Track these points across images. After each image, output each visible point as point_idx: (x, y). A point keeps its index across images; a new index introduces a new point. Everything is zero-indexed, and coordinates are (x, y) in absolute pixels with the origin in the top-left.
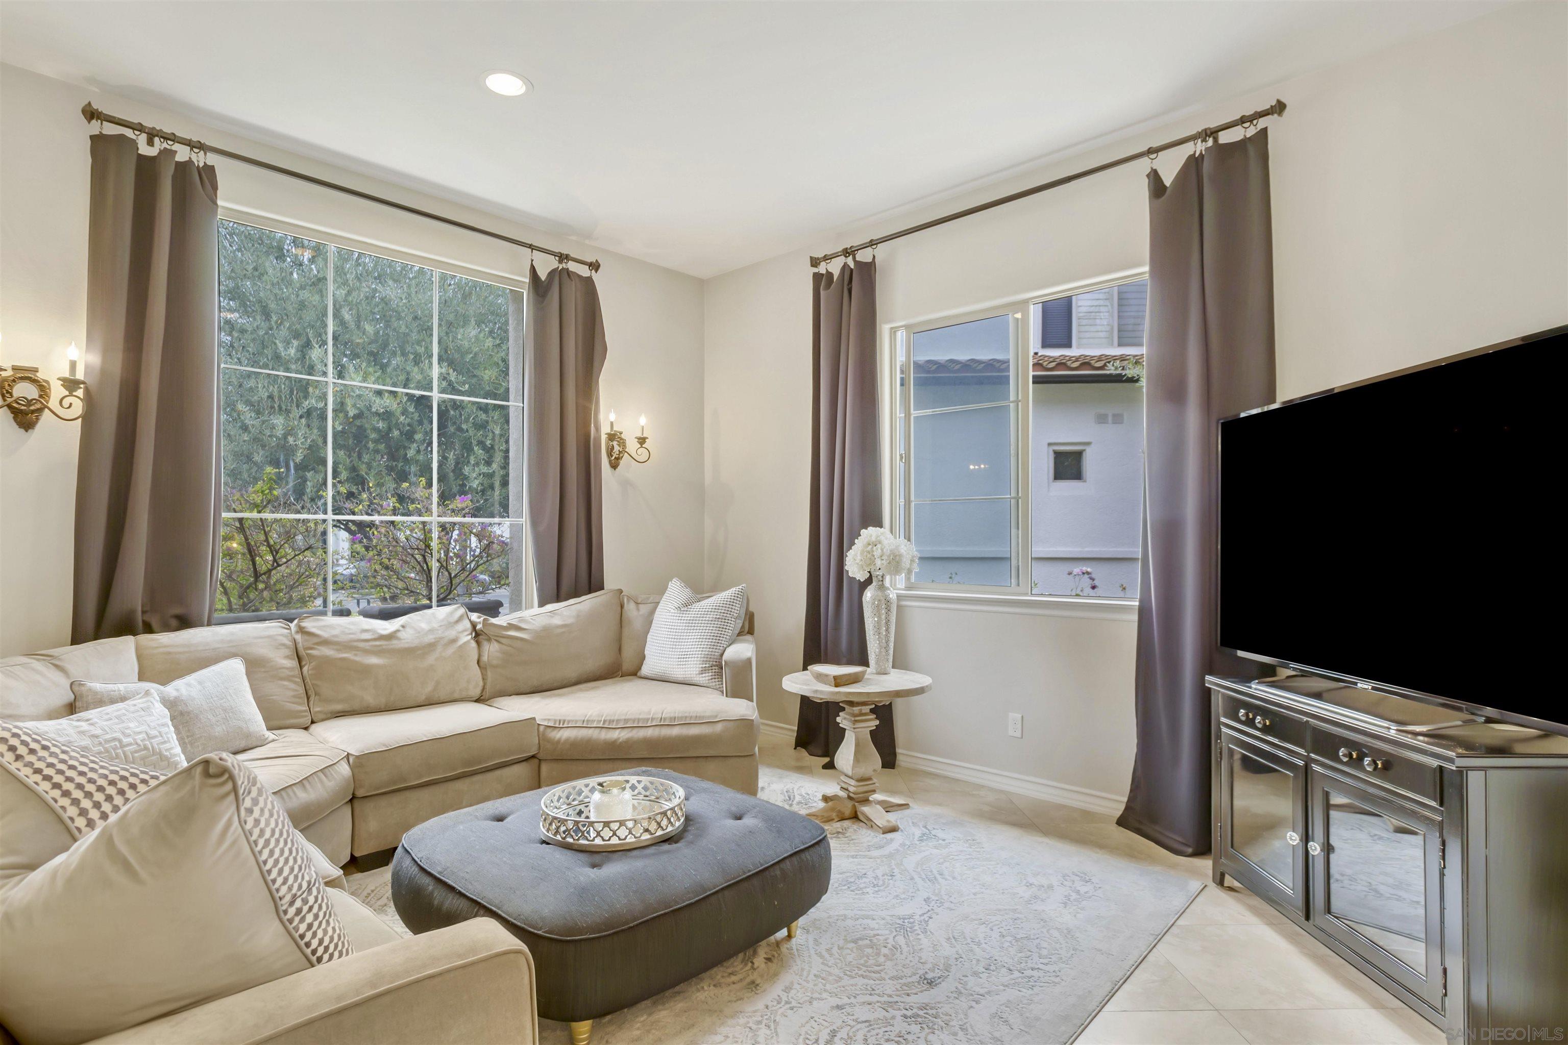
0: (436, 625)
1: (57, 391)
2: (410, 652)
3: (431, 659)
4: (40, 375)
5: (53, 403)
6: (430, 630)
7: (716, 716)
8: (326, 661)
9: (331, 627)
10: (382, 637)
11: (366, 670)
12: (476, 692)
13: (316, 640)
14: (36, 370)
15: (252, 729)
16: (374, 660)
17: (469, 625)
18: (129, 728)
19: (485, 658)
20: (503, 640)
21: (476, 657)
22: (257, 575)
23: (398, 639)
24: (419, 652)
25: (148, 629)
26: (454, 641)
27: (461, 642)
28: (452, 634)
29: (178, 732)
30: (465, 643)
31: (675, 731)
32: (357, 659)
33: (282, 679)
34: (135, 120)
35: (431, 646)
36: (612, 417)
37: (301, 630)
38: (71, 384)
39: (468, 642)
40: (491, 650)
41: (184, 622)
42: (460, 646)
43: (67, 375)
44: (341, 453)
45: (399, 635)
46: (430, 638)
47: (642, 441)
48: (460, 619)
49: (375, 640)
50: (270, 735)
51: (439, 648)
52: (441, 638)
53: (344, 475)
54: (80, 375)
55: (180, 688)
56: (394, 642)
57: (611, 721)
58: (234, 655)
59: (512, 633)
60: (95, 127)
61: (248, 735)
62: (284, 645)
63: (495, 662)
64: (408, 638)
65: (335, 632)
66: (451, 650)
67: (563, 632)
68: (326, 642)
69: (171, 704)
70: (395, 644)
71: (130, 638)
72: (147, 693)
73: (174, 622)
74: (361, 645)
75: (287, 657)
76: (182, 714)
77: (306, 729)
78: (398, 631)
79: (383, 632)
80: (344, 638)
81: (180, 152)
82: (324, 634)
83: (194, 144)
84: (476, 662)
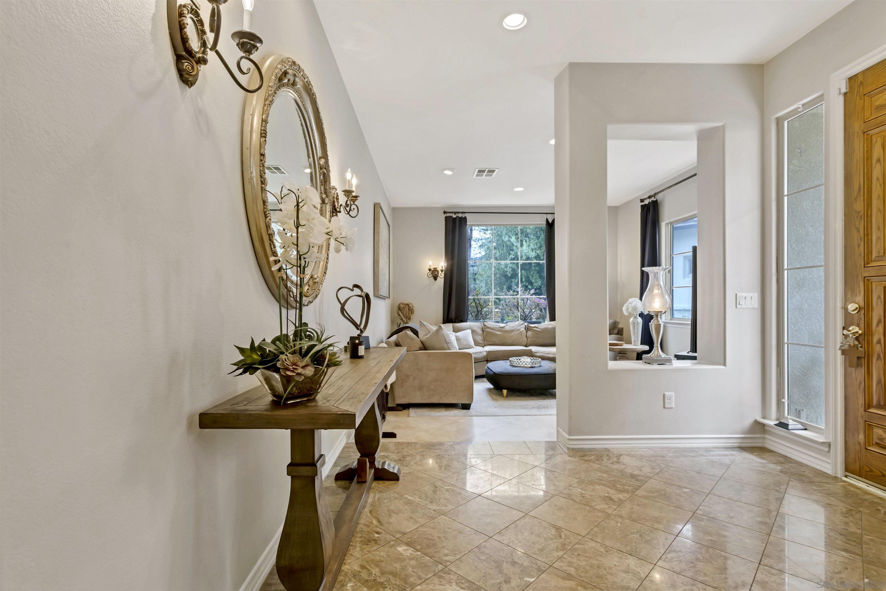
0: (515, 325)
1: (440, 272)
2: (507, 331)
3: (512, 334)
4: (437, 269)
5: (439, 275)
6: (513, 327)
8: (488, 332)
9: (490, 324)
10: (501, 327)
11: (497, 335)
12: (525, 344)
13: (486, 327)
14: (437, 268)
15: (471, 344)
16: (498, 333)
17: (524, 326)
19: (528, 335)
20: (533, 331)
21: (525, 335)
22: (478, 312)
23: (505, 328)
25: (456, 322)
26: (519, 330)
27: (521, 330)
28: (519, 328)
29: (457, 341)
30: (522, 331)
32: (495, 332)
33: (479, 335)
34: (452, 211)
35: (513, 331)
37: (484, 324)
38: (442, 271)
39: (523, 330)
40: (529, 333)
41: (462, 321)
43: (441, 269)
44: (523, 271)
45: (505, 327)
46: (513, 329)
48: (522, 324)
49: (499, 328)
50: (475, 347)
51: (515, 331)
52: (516, 329)
53: (524, 280)
54: (443, 269)
55: (459, 334)
57: (550, 352)
58: (470, 329)
59: (535, 329)
60: (445, 215)
61: (470, 345)
62: (480, 328)
63: (530, 336)
64: (507, 328)
65: (491, 326)
66: (518, 332)
68: (488, 328)
69: (456, 337)
70: (504, 329)
71: (451, 324)
72: (452, 334)
73: (460, 321)
74: (496, 329)
75: (480, 331)
76: (458, 339)
77: (483, 347)
78: (505, 326)
79: (501, 326)
80: (493, 327)
81: (460, 215)
82: (488, 326)
83: (463, 213)
84: (525, 336)
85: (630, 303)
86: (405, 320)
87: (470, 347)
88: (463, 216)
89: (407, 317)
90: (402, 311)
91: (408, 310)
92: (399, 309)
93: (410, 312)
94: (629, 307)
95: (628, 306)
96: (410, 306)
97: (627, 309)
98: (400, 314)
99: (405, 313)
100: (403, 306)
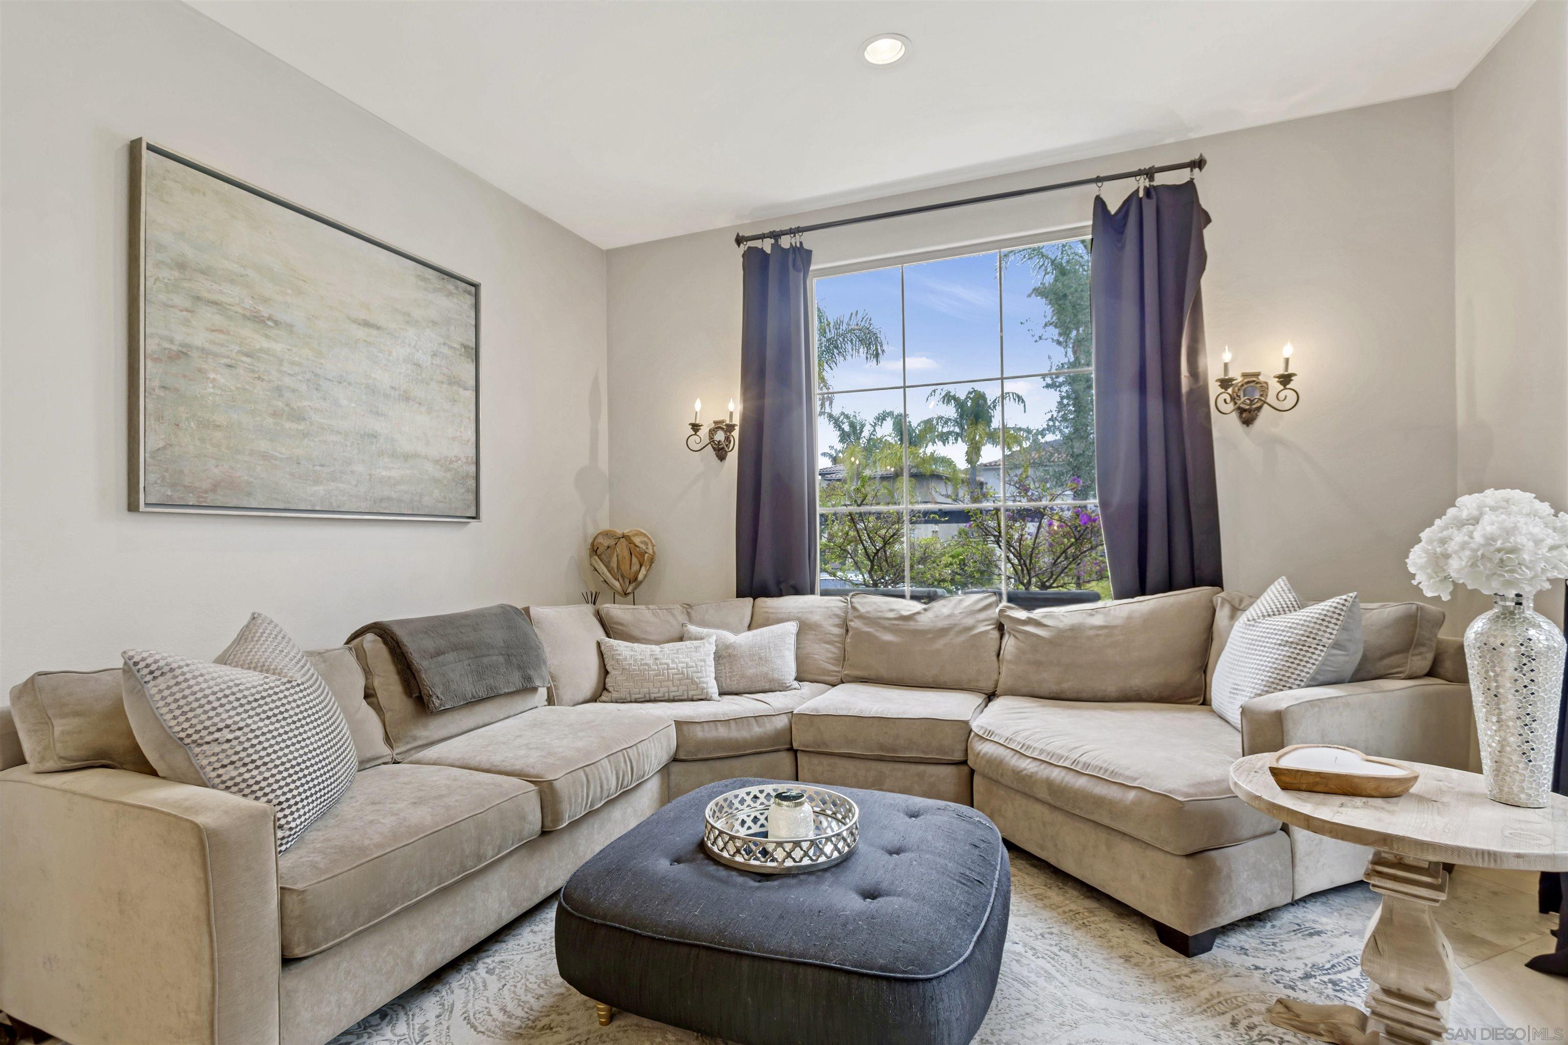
3: (940, 644)
7: (1136, 779)
8: (861, 632)
16: (888, 637)
17: (996, 615)
18: (677, 658)
20: (1023, 634)
21: (994, 649)
23: (916, 621)
24: (930, 636)
25: (778, 594)
26: (970, 629)
27: (980, 630)
28: (969, 621)
31: (1081, 782)
32: (877, 633)
33: (823, 644)
34: (760, 233)
35: (945, 630)
36: (1227, 357)
37: (850, 605)
38: (730, 428)
39: (986, 632)
40: (1010, 645)
42: (974, 636)
43: (729, 422)
46: (949, 622)
47: (1285, 379)
48: (987, 607)
49: (896, 619)
50: (796, 684)
51: (952, 633)
52: (957, 624)
54: (738, 420)
56: (912, 623)
59: (1029, 629)
61: (772, 681)
62: (837, 618)
63: (1011, 657)
64: (926, 620)
65: (869, 609)
66: (961, 638)
67: (1097, 635)
70: (911, 625)
71: (751, 600)
74: (886, 623)
75: (837, 626)
77: (833, 686)
78: (918, 613)
79: (905, 613)
80: (874, 615)
81: (786, 242)
82: (862, 610)
83: (792, 232)
84: (994, 654)
85: (1460, 524)
86: (617, 584)
87: (773, 687)
88: (795, 240)
89: (623, 577)
90: (603, 557)
91: (626, 553)
92: (594, 550)
93: (635, 560)
94: (1452, 546)
95: (1443, 542)
96: (637, 540)
97: (1438, 561)
98: (597, 567)
99: (614, 564)
100: (606, 542)
